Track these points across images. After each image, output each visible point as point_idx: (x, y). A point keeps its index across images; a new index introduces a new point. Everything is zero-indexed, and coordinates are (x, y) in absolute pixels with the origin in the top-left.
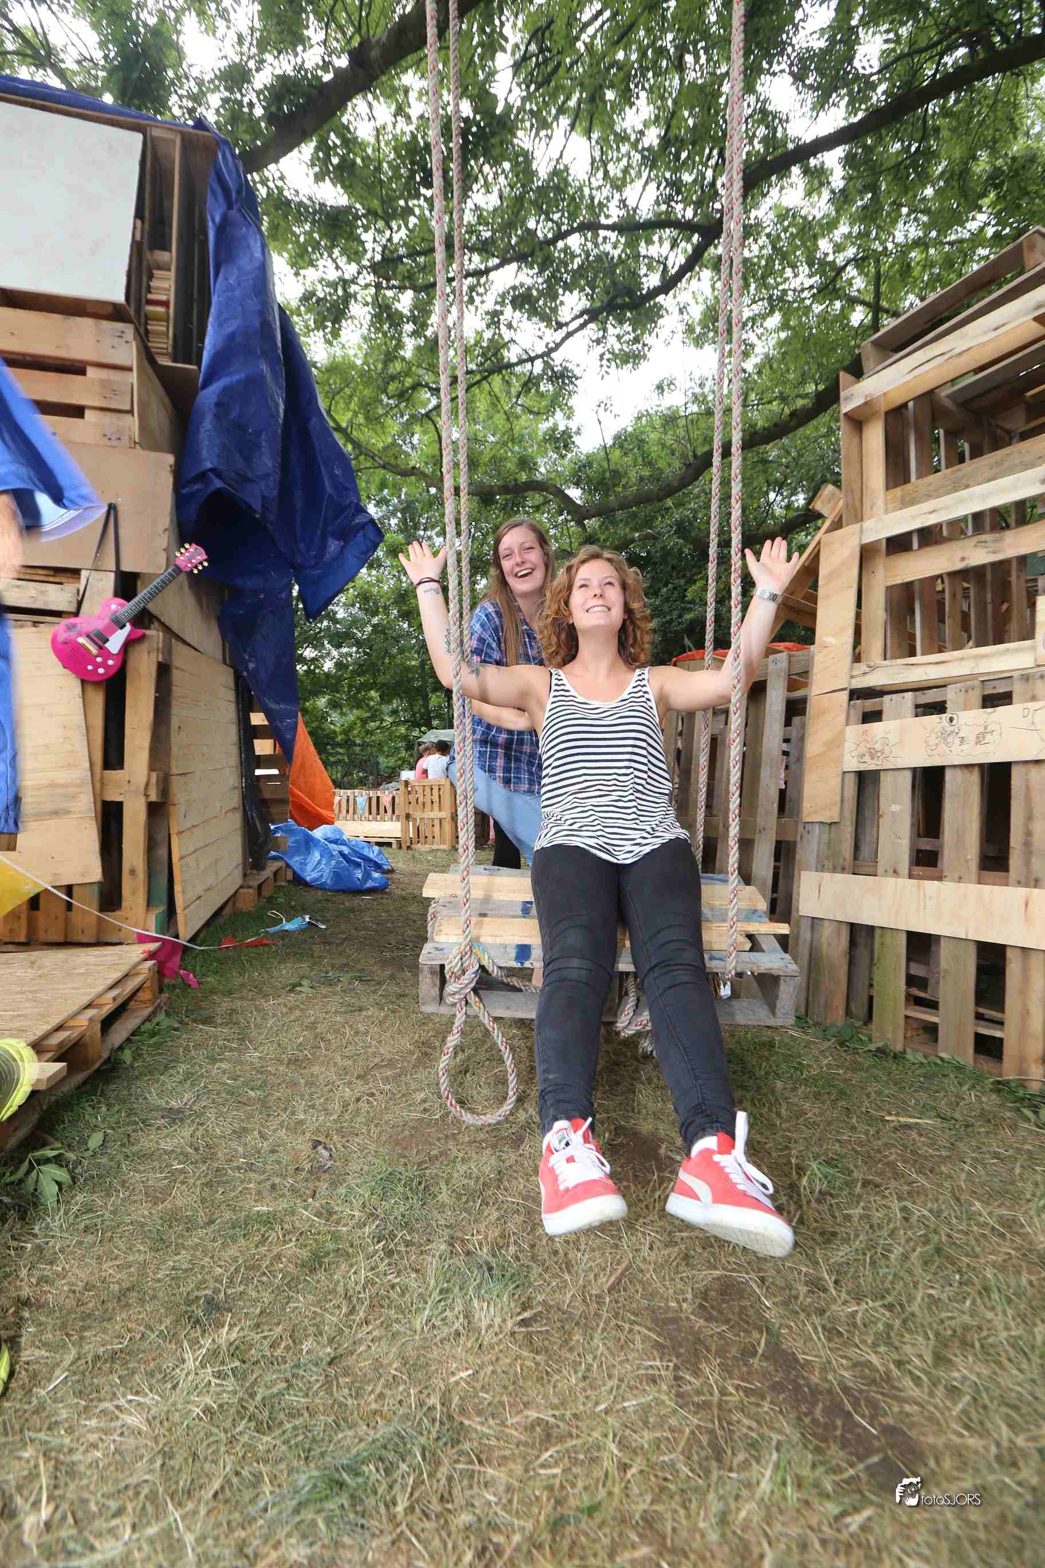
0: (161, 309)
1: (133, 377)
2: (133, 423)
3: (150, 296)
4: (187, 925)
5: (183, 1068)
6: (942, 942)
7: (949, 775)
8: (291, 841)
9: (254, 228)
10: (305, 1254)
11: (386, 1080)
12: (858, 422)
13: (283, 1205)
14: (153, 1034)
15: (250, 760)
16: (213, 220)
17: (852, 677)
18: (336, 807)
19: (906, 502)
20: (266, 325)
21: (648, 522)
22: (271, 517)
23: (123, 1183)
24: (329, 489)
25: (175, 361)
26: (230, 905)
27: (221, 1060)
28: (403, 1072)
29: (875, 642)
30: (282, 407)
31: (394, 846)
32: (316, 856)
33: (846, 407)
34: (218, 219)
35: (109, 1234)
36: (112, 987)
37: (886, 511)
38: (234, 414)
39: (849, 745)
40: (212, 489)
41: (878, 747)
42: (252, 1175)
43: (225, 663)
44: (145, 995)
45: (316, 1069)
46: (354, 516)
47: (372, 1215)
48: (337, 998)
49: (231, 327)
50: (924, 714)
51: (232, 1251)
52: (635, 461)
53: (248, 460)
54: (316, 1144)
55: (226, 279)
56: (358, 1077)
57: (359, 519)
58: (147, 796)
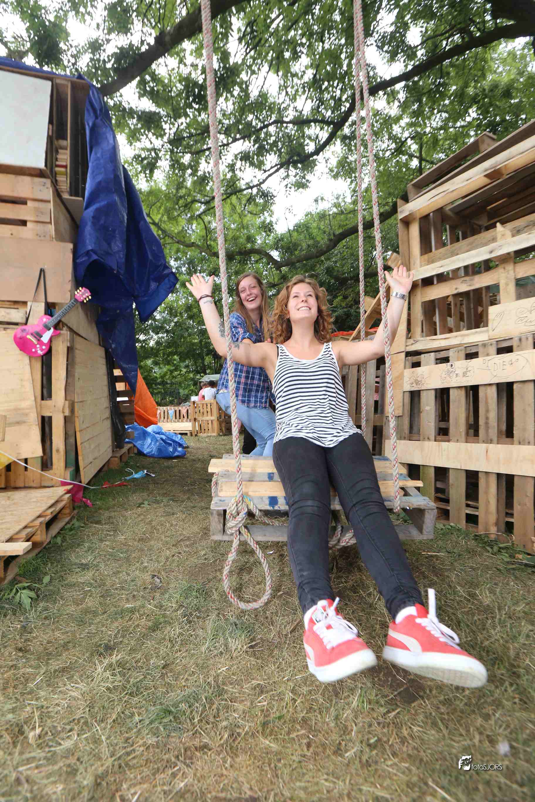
0: (63, 170)
1: (51, 206)
2: (52, 228)
3: (58, 163)
4: (86, 475)
5: (86, 545)
6: (451, 471)
7: (451, 391)
8: (136, 434)
9: (109, 128)
10: (150, 624)
11: (187, 546)
12: (407, 222)
13: (138, 603)
14: (71, 530)
15: (114, 393)
16: (88, 124)
17: (406, 346)
18: (158, 416)
19: (431, 261)
20: (117, 177)
21: (312, 268)
22: (122, 272)
23: (62, 598)
24: (150, 257)
25: (71, 195)
26: (106, 467)
27: (105, 541)
28: (195, 543)
29: (417, 329)
30: (126, 217)
31: (189, 434)
32: (149, 440)
33: (401, 216)
34: (91, 124)
35: (56, 620)
36: (50, 507)
37: (421, 266)
38: (102, 222)
39: (406, 379)
40: (92, 259)
41: (419, 379)
42: (123, 592)
43: (100, 345)
44: (67, 511)
45: (152, 543)
46: (163, 270)
47: (181, 605)
48: (161, 509)
49: (99, 178)
50: (441, 363)
51: (116, 624)
52: (305, 237)
53: (109, 244)
54: (153, 576)
55: (96, 154)
56: (173, 546)
57: (166, 272)
58: (63, 412)
